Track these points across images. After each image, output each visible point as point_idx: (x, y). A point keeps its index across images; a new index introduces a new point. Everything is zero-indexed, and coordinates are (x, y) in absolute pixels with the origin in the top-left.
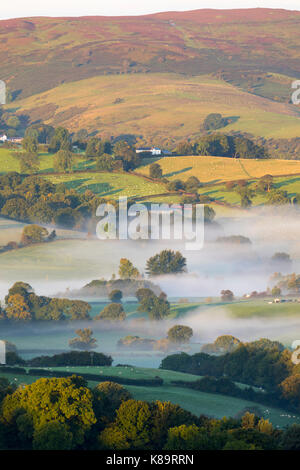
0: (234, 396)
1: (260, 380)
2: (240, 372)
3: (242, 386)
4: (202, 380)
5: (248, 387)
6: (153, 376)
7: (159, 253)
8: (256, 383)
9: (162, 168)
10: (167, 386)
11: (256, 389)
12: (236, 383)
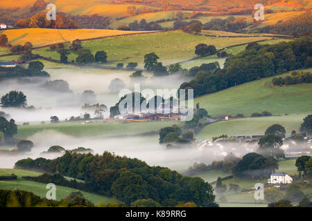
0: (64, 185)
1: (80, 174)
2: (67, 170)
3: (69, 179)
4: (42, 176)
5: (73, 179)
6: (10, 174)
7: (8, 93)
8: (77, 176)
9: (8, 37)
10: (20, 180)
11: (78, 181)
12: (65, 177)
